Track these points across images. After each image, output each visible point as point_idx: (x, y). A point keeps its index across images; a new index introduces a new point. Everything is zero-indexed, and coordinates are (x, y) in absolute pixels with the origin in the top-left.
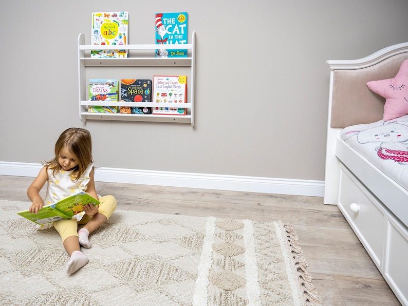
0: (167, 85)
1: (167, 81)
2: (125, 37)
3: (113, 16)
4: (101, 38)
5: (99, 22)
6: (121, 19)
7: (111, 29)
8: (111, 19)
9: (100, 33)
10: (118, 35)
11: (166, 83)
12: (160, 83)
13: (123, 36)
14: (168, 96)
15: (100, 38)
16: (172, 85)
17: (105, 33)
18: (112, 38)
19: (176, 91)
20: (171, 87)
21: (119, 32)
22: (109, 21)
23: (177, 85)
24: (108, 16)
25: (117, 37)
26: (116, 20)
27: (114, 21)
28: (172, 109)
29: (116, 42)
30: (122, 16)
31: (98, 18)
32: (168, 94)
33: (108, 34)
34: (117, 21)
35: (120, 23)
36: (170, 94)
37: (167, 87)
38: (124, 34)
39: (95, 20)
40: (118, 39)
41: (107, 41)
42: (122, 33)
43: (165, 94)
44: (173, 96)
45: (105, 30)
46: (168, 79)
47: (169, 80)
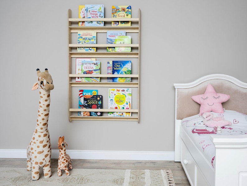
2: (130, 104)
3: (122, 91)
5: (113, 94)
6: (127, 92)
7: (121, 99)
8: (121, 93)
9: (114, 101)
10: (125, 103)
13: (128, 103)
15: (114, 104)
17: (117, 101)
18: (122, 104)
21: (126, 101)
22: (119, 94)
24: (119, 91)
25: (125, 104)
26: (124, 93)
27: (123, 94)
29: (124, 107)
31: (113, 92)
33: (119, 102)
35: (127, 95)
39: (111, 93)
40: (126, 105)
41: (119, 106)
42: (128, 102)
45: (117, 99)
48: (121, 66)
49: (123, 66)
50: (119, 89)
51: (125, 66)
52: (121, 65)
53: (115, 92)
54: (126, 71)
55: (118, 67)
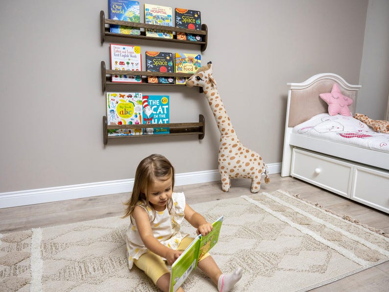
0: (124, 54)
1: (124, 50)
2: (140, 116)
3: (128, 97)
4: (118, 117)
5: (114, 102)
6: (136, 99)
7: (127, 109)
8: (127, 99)
9: (116, 112)
10: (134, 114)
11: (123, 52)
12: (117, 51)
13: (138, 115)
14: (126, 65)
15: (116, 117)
16: (129, 55)
18: (128, 117)
19: (132, 60)
20: (128, 56)
21: (135, 112)
22: (124, 101)
24: (123, 96)
25: (133, 116)
26: (131, 100)
27: (129, 101)
28: (130, 77)
29: (132, 121)
30: (137, 97)
31: (113, 98)
32: (125, 63)
33: (124, 113)
34: (133, 102)
35: (136, 103)
36: (128, 63)
37: (125, 56)
38: (140, 114)
39: (110, 100)
40: (134, 118)
41: (124, 120)
42: (138, 113)
43: (123, 62)
44: (130, 65)
45: (122, 110)
47: (126, 50)
48: (123, 8)
49: (127, 9)
50: (123, 94)
51: (130, 9)
52: (122, 6)
53: (118, 99)
54: (131, 16)
55: (119, 10)
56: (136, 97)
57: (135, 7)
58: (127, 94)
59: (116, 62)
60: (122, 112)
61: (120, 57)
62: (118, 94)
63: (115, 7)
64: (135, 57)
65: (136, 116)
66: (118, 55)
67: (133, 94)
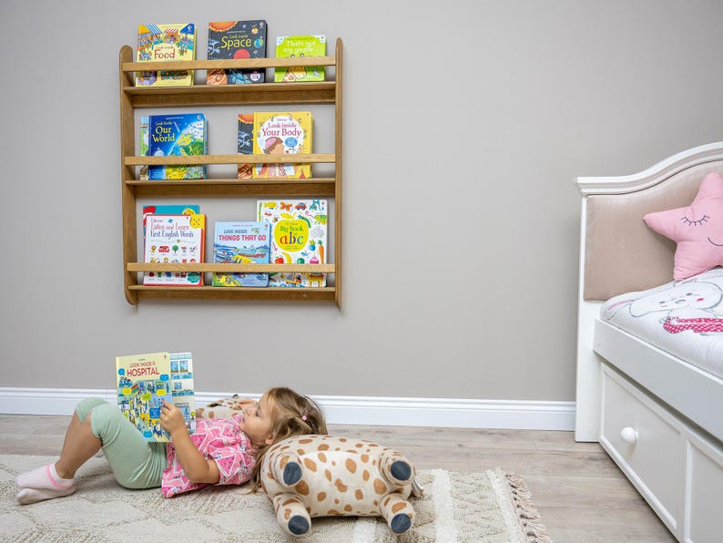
0: (169, 231)
1: (171, 225)
2: (322, 248)
3: (298, 208)
4: (277, 249)
5: (271, 219)
6: (313, 213)
7: (294, 232)
8: (295, 213)
10: (308, 244)
11: (168, 228)
13: (317, 246)
14: (172, 251)
15: (273, 249)
16: (179, 232)
17: (284, 241)
18: (297, 249)
20: (176, 235)
21: (310, 238)
22: (290, 217)
23: (187, 232)
24: (288, 207)
25: (306, 248)
26: (304, 215)
27: (300, 217)
28: (177, 275)
29: (305, 258)
30: (315, 208)
31: (268, 211)
32: (171, 248)
33: (288, 241)
34: (307, 217)
35: (313, 221)
36: (175, 248)
37: (170, 235)
38: (320, 243)
39: (263, 213)
40: (308, 251)
41: (287, 255)
42: (316, 240)
43: (165, 248)
44: (180, 251)
45: (283, 234)
46: (170, 221)
47: (174, 223)
48: (174, 130)
49: (181, 129)
50: (287, 202)
53: (278, 212)
54: (187, 143)
55: (166, 135)
56: (313, 207)
57: (195, 124)
58: (296, 202)
59: (154, 248)
60: (283, 239)
61: (161, 238)
62: (278, 202)
63: (159, 130)
64: (191, 235)
65: (314, 248)
66: (158, 234)
67: (309, 203)
